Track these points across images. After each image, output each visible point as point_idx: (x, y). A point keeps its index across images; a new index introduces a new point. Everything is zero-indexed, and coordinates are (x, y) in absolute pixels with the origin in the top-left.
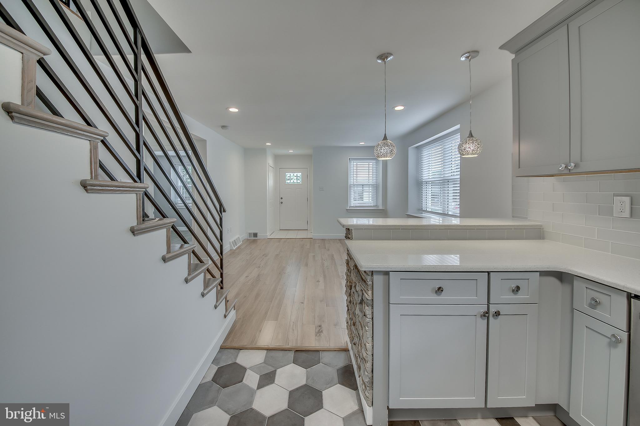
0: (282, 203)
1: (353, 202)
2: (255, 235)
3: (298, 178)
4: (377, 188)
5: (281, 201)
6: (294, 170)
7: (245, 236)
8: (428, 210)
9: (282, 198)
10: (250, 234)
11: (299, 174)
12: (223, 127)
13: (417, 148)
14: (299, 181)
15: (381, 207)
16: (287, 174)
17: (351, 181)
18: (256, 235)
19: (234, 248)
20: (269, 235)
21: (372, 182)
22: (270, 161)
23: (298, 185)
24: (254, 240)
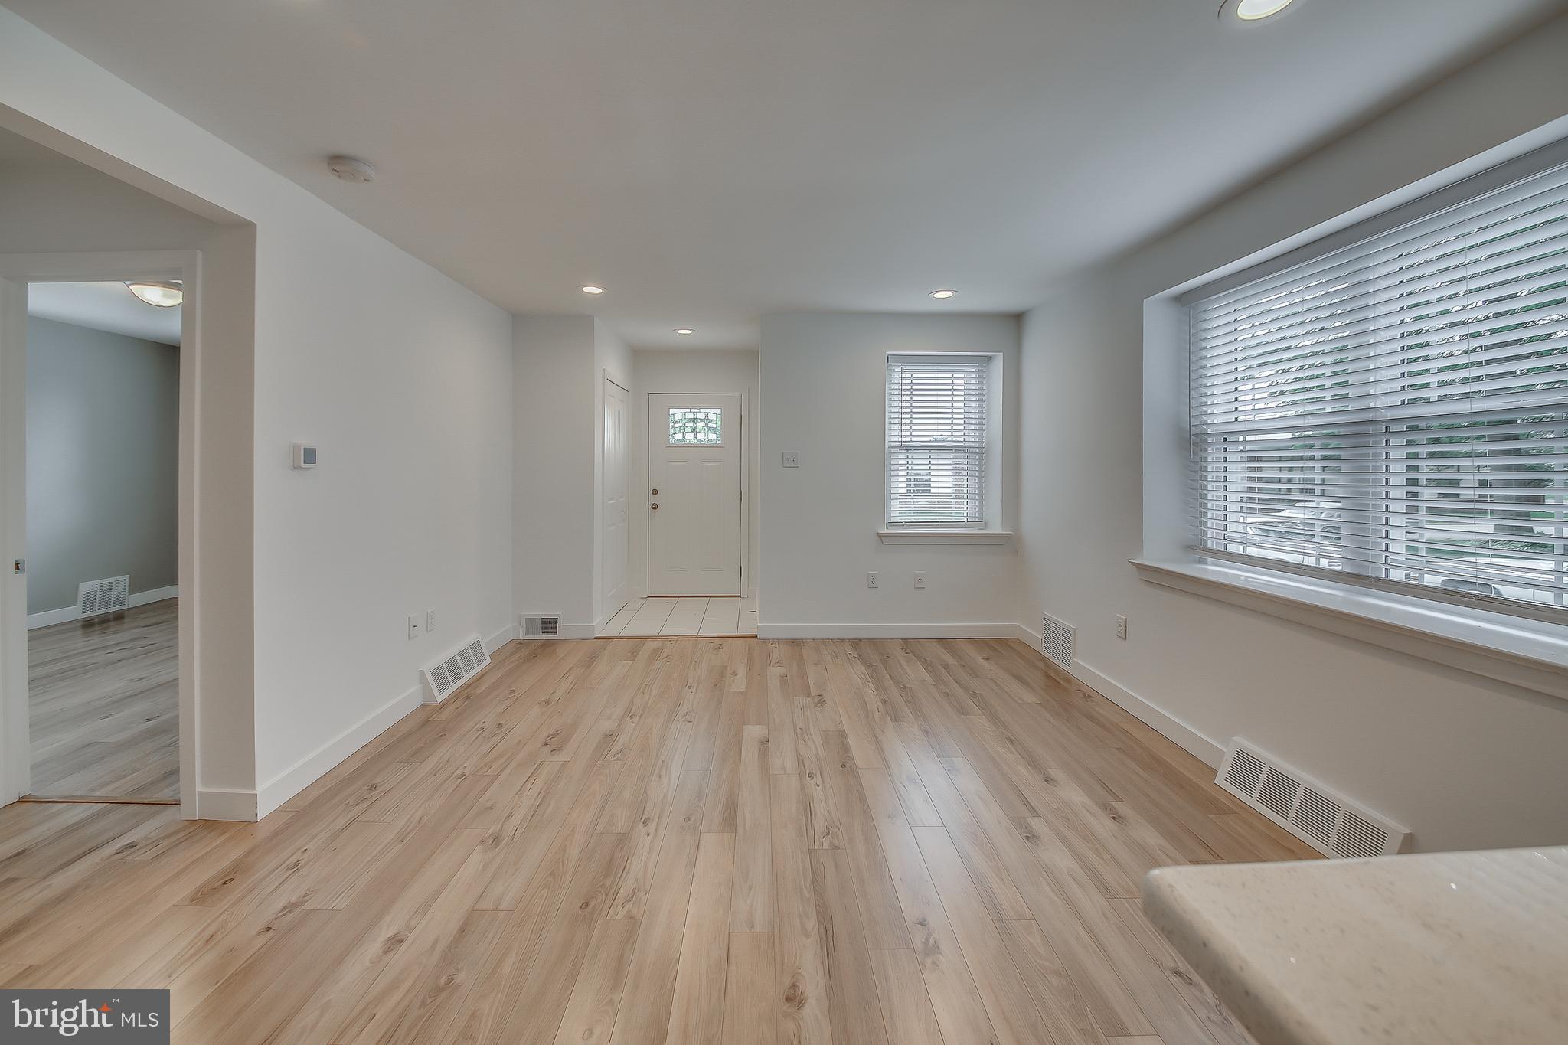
0: (655, 507)
1: (897, 508)
2: (550, 625)
3: (710, 425)
4: (980, 459)
5: (654, 499)
6: (695, 398)
7: (510, 629)
8: (1231, 548)
9: (655, 492)
10: (530, 622)
11: (715, 413)
12: (338, 161)
13: (1183, 300)
14: (712, 436)
15: (997, 527)
16: (672, 411)
17: (895, 436)
18: (552, 625)
19: (440, 698)
20: (601, 624)
21: (961, 439)
22: (611, 365)
23: (710, 447)
24: (546, 645)
